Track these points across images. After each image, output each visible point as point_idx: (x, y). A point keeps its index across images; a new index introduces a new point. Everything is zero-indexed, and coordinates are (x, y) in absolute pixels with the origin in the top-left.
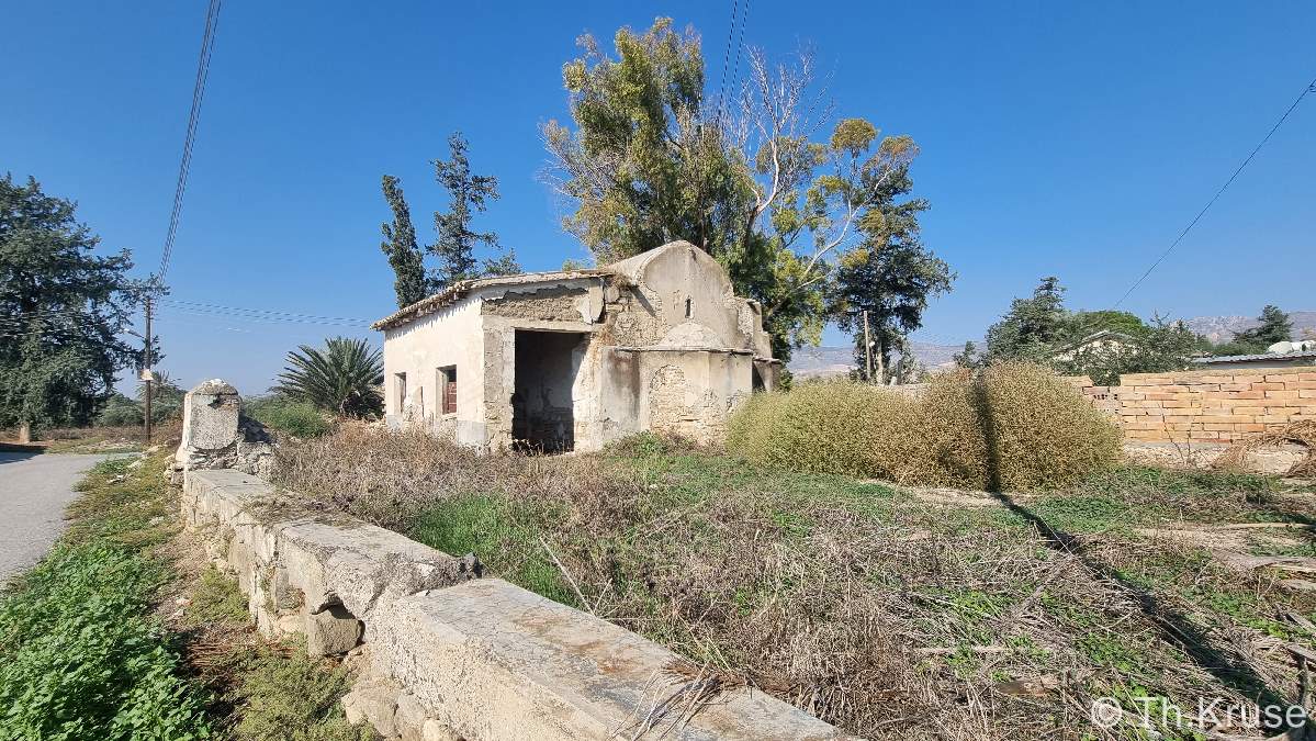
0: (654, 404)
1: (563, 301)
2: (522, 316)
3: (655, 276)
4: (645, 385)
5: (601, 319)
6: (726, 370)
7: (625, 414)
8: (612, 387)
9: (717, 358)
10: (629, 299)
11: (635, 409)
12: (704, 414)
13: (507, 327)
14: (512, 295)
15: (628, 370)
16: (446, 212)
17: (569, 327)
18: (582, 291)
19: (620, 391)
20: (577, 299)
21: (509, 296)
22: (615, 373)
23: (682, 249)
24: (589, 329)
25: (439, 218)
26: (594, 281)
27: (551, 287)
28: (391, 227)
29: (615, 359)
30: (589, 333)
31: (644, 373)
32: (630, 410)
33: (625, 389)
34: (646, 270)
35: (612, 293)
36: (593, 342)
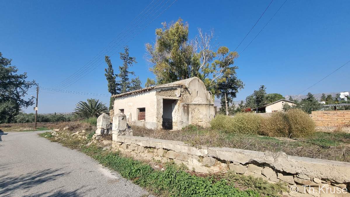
0: (192, 117)
1: (172, 92)
2: (164, 95)
3: (191, 85)
4: (190, 112)
5: (180, 96)
6: (209, 109)
7: (186, 120)
8: (184, 113)
9: (207, 106)
10: (186, 91)
11: (188, 119)
12: (204, 120)
13: (161, 98)
14: (163, 90)
15: (186, 108)
16: (122, 66)
17: (174, 98)
18: (176, 89)
19: (185, 114)
20: (175, 91)
21: (162, 90)
22: (184, 109)
23: (196, 79)
24: (178, 99)
25: (120, 67)
26: (179, 87)
27: (170, 88)
28: (107, 69)
29: (184, 106)
30: (178, 100)
31: (190, 109)
32: (187, 119)
33: (186, 114)
34: (189, 84)
35: (183, 90)
36: (178, 102)
